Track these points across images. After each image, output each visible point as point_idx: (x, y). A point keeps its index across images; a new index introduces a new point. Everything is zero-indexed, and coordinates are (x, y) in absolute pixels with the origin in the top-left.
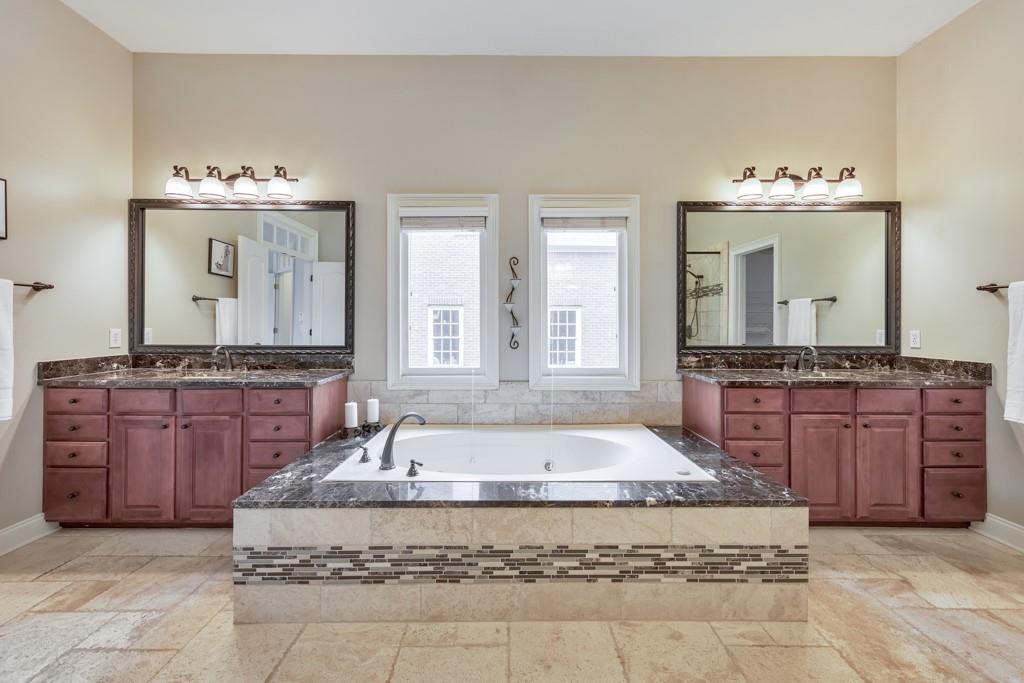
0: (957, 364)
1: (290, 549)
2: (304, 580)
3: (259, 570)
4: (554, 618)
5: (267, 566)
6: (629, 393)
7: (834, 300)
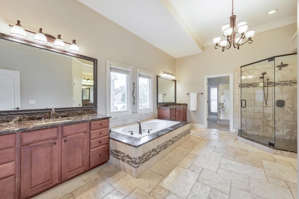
0: (184, 104)
1: (146, 153)
2: (148, 160)
3: (141, 161)
4: (175, 149)
5: (143, 159)
6: (151, 113)
7: (165, 94)
